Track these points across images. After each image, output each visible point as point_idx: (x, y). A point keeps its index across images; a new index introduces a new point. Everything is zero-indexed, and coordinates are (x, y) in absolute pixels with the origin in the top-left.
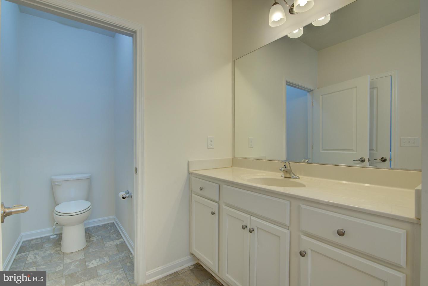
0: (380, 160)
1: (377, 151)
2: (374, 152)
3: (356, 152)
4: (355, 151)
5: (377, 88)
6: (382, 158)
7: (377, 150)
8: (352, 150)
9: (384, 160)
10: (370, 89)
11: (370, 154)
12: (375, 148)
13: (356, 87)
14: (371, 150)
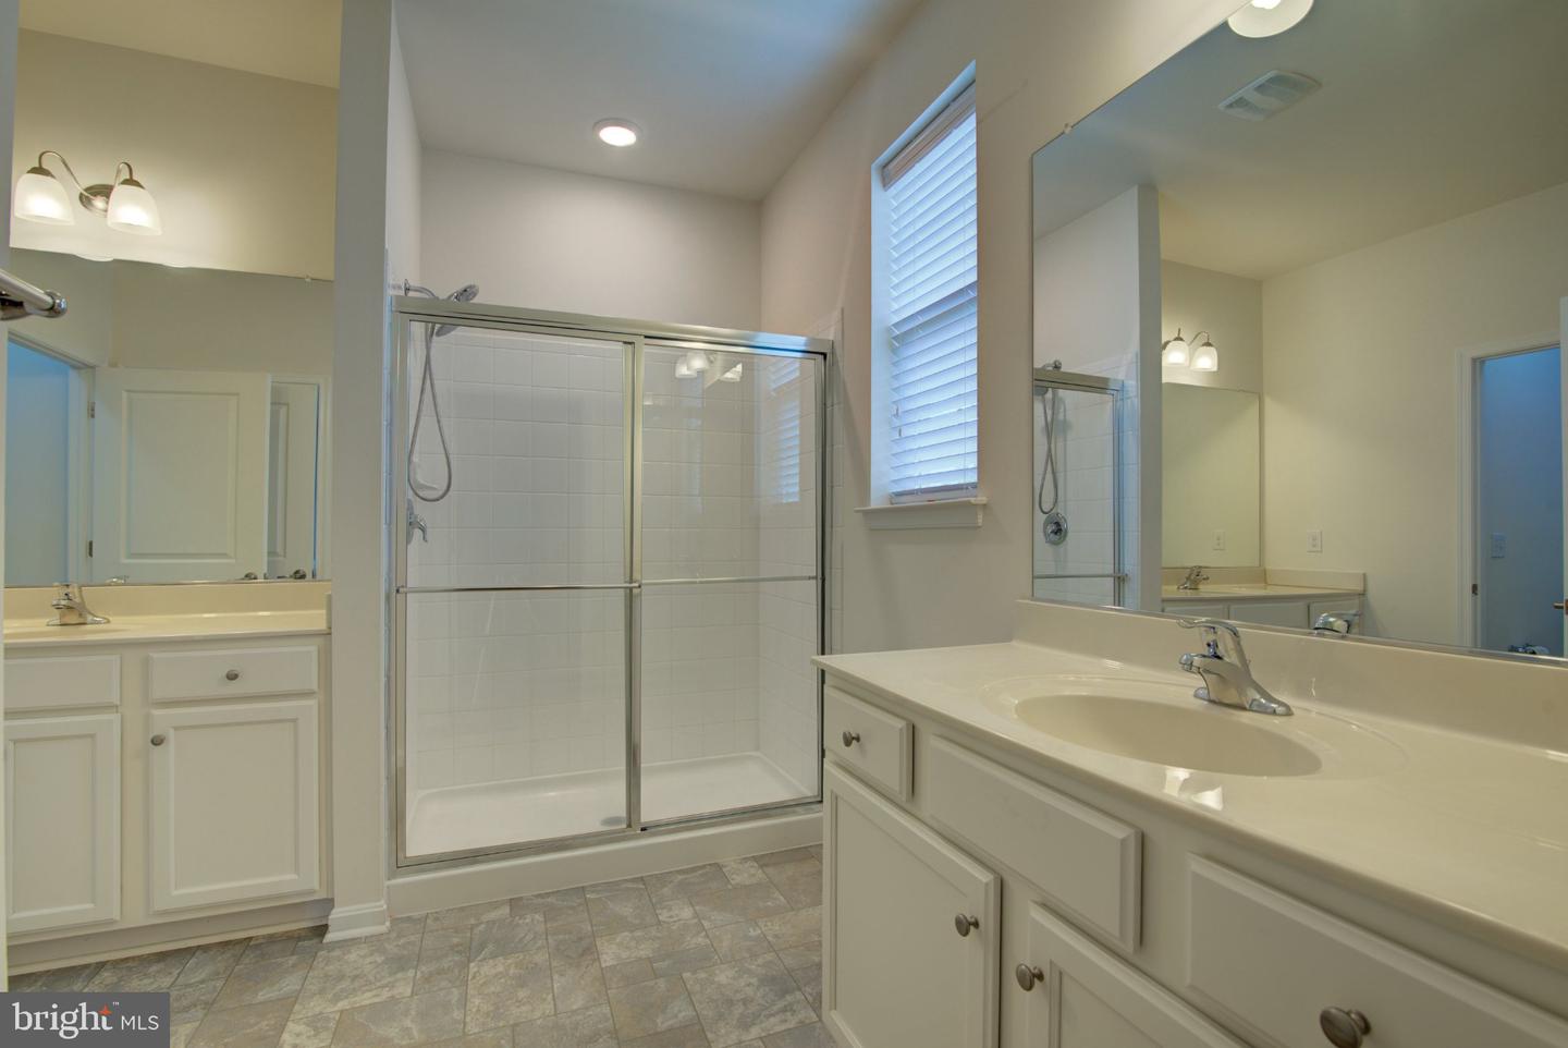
0: (291, 577)
1: (285, 556)
2: (281, 558)
3: (233, 561)
4: (230, 558)
5: (287, 405)
6: (297, 572)
7: (285, 553)
8: (224, 555)
9: (299, 576)
10: (272, 404)
11: (269, 563)
12: (279, 550)
13: (237, 394)
14: (272, 553)
